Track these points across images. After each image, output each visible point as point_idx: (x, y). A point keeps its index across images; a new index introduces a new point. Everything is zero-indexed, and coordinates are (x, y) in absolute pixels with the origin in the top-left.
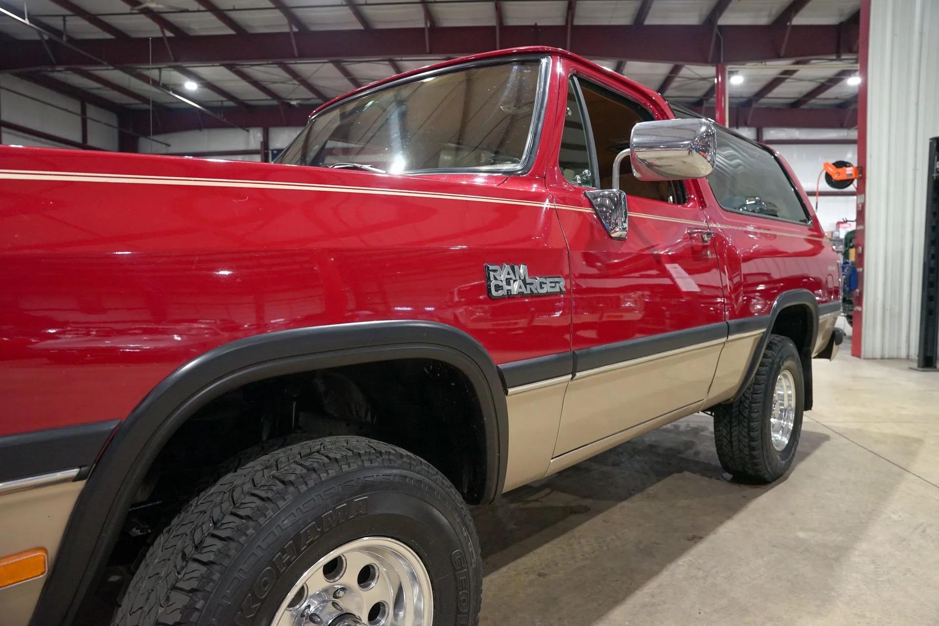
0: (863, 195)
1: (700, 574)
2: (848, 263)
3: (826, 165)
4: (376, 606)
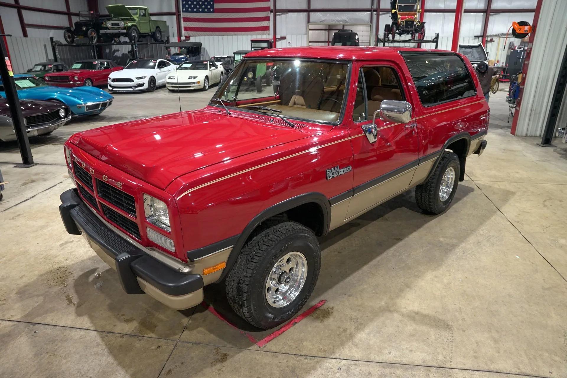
0: (532, 43)
1: (398, 254)
2: (516, 83)
3: (514, 23)
4: (291, 269)
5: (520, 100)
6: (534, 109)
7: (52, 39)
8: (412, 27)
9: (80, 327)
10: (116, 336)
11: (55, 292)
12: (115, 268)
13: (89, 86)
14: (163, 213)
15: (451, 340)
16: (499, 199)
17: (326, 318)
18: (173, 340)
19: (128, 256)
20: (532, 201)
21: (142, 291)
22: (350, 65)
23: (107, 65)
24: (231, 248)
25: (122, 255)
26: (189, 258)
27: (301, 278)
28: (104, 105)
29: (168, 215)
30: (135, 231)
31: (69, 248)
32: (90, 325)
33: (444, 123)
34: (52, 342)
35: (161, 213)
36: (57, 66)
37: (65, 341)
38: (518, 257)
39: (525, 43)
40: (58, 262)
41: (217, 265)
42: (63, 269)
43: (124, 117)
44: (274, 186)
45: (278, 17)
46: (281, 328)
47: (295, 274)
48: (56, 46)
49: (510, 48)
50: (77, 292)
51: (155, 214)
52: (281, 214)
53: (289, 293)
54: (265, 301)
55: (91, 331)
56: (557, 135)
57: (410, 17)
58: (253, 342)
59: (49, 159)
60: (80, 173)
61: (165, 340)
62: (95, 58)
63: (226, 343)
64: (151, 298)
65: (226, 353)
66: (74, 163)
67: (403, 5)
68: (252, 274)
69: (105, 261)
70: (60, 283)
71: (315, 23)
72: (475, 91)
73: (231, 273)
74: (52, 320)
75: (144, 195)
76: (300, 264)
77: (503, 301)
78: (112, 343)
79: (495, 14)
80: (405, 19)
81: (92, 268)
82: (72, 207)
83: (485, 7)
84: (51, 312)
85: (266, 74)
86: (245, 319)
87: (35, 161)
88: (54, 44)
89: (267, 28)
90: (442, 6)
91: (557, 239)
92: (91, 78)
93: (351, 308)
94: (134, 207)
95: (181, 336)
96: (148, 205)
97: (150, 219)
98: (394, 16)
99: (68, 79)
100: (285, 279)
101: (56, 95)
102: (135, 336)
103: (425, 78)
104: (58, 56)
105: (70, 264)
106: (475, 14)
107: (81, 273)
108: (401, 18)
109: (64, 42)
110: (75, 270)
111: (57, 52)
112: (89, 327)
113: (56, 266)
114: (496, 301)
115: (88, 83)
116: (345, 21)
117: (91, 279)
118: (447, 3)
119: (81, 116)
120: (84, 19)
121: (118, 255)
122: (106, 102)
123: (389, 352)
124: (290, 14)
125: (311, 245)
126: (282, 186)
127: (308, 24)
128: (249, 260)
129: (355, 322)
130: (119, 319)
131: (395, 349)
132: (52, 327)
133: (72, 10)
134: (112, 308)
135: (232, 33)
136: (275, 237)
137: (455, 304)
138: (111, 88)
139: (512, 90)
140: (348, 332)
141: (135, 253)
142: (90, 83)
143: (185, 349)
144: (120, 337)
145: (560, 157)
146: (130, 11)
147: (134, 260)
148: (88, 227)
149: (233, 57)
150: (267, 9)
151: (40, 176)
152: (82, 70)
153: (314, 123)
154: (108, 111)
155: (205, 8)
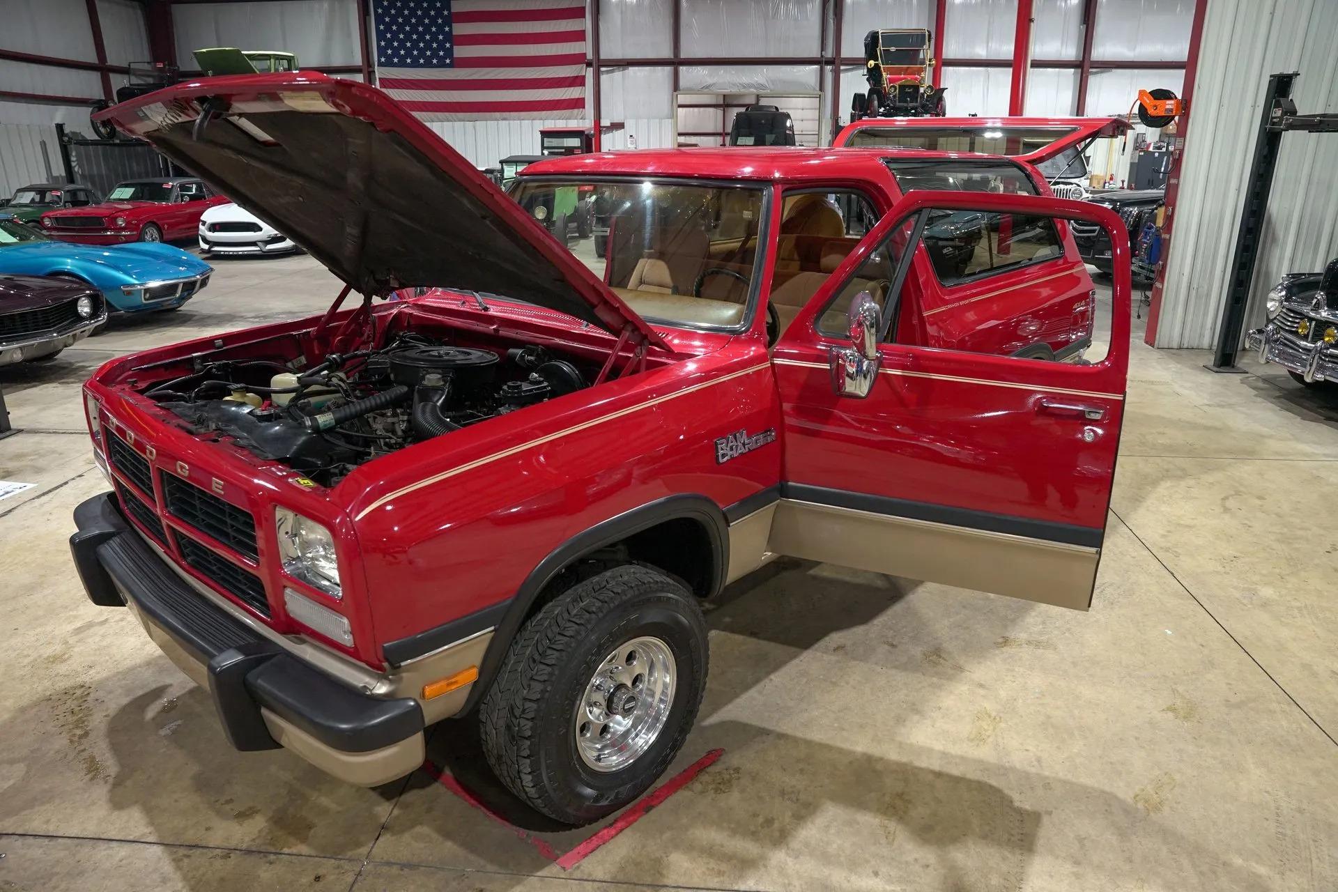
0: (1183, 139)
2: (1152, 227)
3: (1142, 93)
4: (637, 676)
5: (1164, 267)
6: (1195, 286)
7: (60, 127)
8: (914, 99)
9: (117, 838)
10: (211, 855)
11: (58, 752)
12: (206, 685)
13: (153, 240)
14: (323, 553)
15: (1019, 837)
16: (1123, 497)
17: (724, 792)
18: (354, 860)
19: (241, 657)
20: (1196, 498)
21: (275, 741)
22: (768, 193)
23: (196, 190)
24: (491, 632)
25: (224, 656)
26: (387, 660)
27: (661, 701)
28: (190, 288)
29: (334, 556)
30: (259, 597)
31: (97, 639)
32: (147, 830)
33: (993, 323)
34: (42, 881)
35: (318, 551)
36: (73, 193)
37: (78, 875)
38: (1169, 632)
39: (1169, 136)
40: (67, 673)
41: (456, 675)
42: (79, 692)
43: (238, 315)
44: (597, 479)
45: (604, 78)
46: (616, 821)
47: (648, 689)
48: (72, 146)
49: (1136, 148)
50: (115, 747)
51: (304, 554)
52: (613, 545)
53: (633, 735)
54: (575, 757)
55: (147, 846)
56: (1247, 346)
57: (909, 77)
58: (549, 856)
59: (50, 418)
60: (123, 456)
61: (333, 861)
62: (168, 175)
63: (482, 862)
64: (297, 759)
65: (483, 887)
66: (106, 432)
67: (893, 49)
68: (543, 691)
69: (184, 669)
70: (71, 726)
71: (690, 91)
72: (1061, 247)
73: (492, 692)
74: (48, 822)
75: (277, 509)
76: (659, 666)
77: (1137, 738)
78: (201, 872)
79: (1102, 72)
80: (899, 82)
81: (154, 686)
82: (103, 538)
83: (1077, 55)
84: (43, 803)
85: (576, 210)
86: (529, 803)
87: (13, 425)
88: (66, 139)
89: (578, 103)
90: (981, 53)
91: (1254, 587)
92: (158, 223)
93: (782, 767)
94: (253, 538)
95: (372, 848)
96: (287, 533)
97: (292, 567)
98: (874, 75)
99: (101, 223)
100: (622, 703)
101: (69, 264)
102: (260, 852)
103: (946, 220)
104: (76, 169)
105: (98, 677)
106: (1057, 70)
107: (125, 701)
108: (889, 79)
109: (91, 135)
110: (110, 692)
111: (73, 159)
112: (143, 835)
113: (62, 684)
114: (1121, 739)
115: (152, 232)
116: (762, 86)
117: (151, 712)
118: (994, 45)
119: (130, 314)
120: (140, 82)
121: (215, 656)
122: (193, 279)
123: (873, 872)
124: (632, 70)
125: (683, 619)
126: (617, 476)
127: (675, 93)
128: (534, 661)
129: (792, 801)
130: (219, 813)
131: (890, 864)
132: (46, 841)
133: (112, 60)
134: (202, 785)
135: (498, 115)
136: (598, 604)
137: (1027, 750)
138: (206, 247)
139: (1145, 243)
140: (776, 825)
141: (258, 651)
142: (156, 234)
143: (381, 880)
144: (222, 857)
145: (1256, 396)
146: (253, 64)
147: (254, 668)
148: (142, 588)
149: (498, 171)
150: (578, 59)
151: (25, 462)
152: (137, 204)
153: (687, 329)
154: (198, 302)
155: (432, 57)
